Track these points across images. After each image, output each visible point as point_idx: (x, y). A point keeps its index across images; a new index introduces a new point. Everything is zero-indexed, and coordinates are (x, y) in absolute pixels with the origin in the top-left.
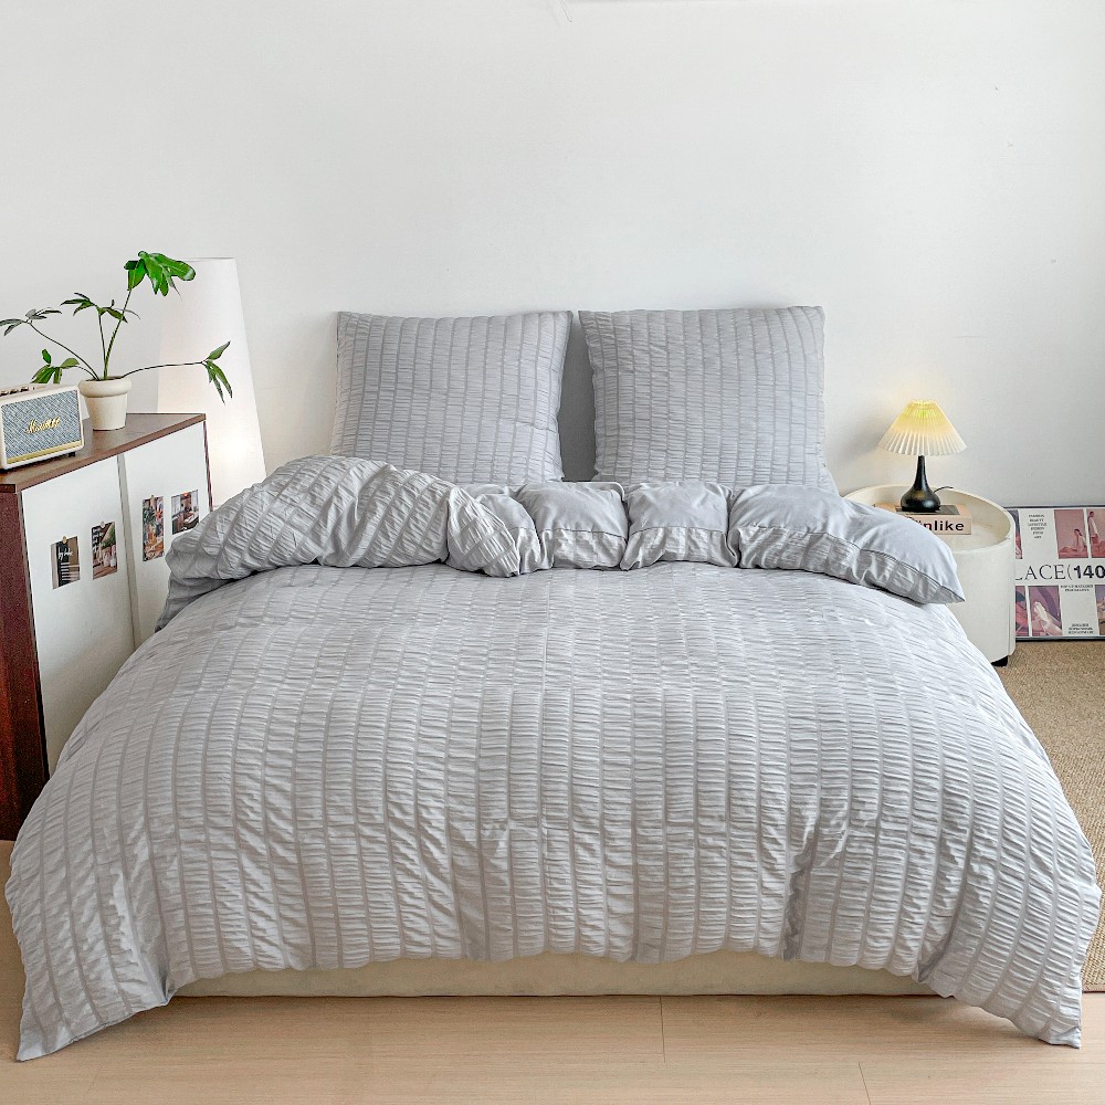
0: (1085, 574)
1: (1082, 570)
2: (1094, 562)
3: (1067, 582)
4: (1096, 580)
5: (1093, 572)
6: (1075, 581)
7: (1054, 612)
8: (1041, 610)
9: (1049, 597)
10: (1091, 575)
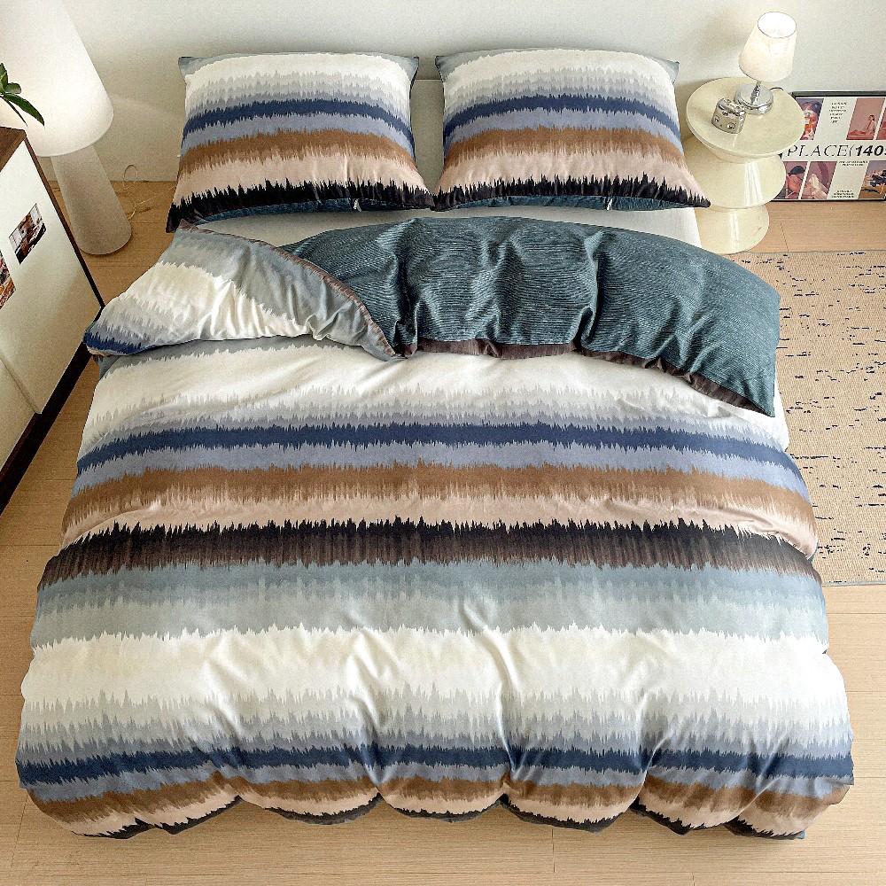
0: (865, 152)
1: (863, 150)
2: (875, 143)
3: (846, 159)
4: (873, 157)
5: (873, 150)
6: (854, 157)
7: (826, 181)
8: (815, 181)
9: (825, 171)
10: (869, 153)
